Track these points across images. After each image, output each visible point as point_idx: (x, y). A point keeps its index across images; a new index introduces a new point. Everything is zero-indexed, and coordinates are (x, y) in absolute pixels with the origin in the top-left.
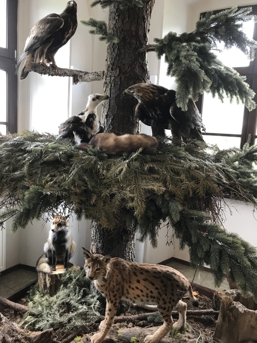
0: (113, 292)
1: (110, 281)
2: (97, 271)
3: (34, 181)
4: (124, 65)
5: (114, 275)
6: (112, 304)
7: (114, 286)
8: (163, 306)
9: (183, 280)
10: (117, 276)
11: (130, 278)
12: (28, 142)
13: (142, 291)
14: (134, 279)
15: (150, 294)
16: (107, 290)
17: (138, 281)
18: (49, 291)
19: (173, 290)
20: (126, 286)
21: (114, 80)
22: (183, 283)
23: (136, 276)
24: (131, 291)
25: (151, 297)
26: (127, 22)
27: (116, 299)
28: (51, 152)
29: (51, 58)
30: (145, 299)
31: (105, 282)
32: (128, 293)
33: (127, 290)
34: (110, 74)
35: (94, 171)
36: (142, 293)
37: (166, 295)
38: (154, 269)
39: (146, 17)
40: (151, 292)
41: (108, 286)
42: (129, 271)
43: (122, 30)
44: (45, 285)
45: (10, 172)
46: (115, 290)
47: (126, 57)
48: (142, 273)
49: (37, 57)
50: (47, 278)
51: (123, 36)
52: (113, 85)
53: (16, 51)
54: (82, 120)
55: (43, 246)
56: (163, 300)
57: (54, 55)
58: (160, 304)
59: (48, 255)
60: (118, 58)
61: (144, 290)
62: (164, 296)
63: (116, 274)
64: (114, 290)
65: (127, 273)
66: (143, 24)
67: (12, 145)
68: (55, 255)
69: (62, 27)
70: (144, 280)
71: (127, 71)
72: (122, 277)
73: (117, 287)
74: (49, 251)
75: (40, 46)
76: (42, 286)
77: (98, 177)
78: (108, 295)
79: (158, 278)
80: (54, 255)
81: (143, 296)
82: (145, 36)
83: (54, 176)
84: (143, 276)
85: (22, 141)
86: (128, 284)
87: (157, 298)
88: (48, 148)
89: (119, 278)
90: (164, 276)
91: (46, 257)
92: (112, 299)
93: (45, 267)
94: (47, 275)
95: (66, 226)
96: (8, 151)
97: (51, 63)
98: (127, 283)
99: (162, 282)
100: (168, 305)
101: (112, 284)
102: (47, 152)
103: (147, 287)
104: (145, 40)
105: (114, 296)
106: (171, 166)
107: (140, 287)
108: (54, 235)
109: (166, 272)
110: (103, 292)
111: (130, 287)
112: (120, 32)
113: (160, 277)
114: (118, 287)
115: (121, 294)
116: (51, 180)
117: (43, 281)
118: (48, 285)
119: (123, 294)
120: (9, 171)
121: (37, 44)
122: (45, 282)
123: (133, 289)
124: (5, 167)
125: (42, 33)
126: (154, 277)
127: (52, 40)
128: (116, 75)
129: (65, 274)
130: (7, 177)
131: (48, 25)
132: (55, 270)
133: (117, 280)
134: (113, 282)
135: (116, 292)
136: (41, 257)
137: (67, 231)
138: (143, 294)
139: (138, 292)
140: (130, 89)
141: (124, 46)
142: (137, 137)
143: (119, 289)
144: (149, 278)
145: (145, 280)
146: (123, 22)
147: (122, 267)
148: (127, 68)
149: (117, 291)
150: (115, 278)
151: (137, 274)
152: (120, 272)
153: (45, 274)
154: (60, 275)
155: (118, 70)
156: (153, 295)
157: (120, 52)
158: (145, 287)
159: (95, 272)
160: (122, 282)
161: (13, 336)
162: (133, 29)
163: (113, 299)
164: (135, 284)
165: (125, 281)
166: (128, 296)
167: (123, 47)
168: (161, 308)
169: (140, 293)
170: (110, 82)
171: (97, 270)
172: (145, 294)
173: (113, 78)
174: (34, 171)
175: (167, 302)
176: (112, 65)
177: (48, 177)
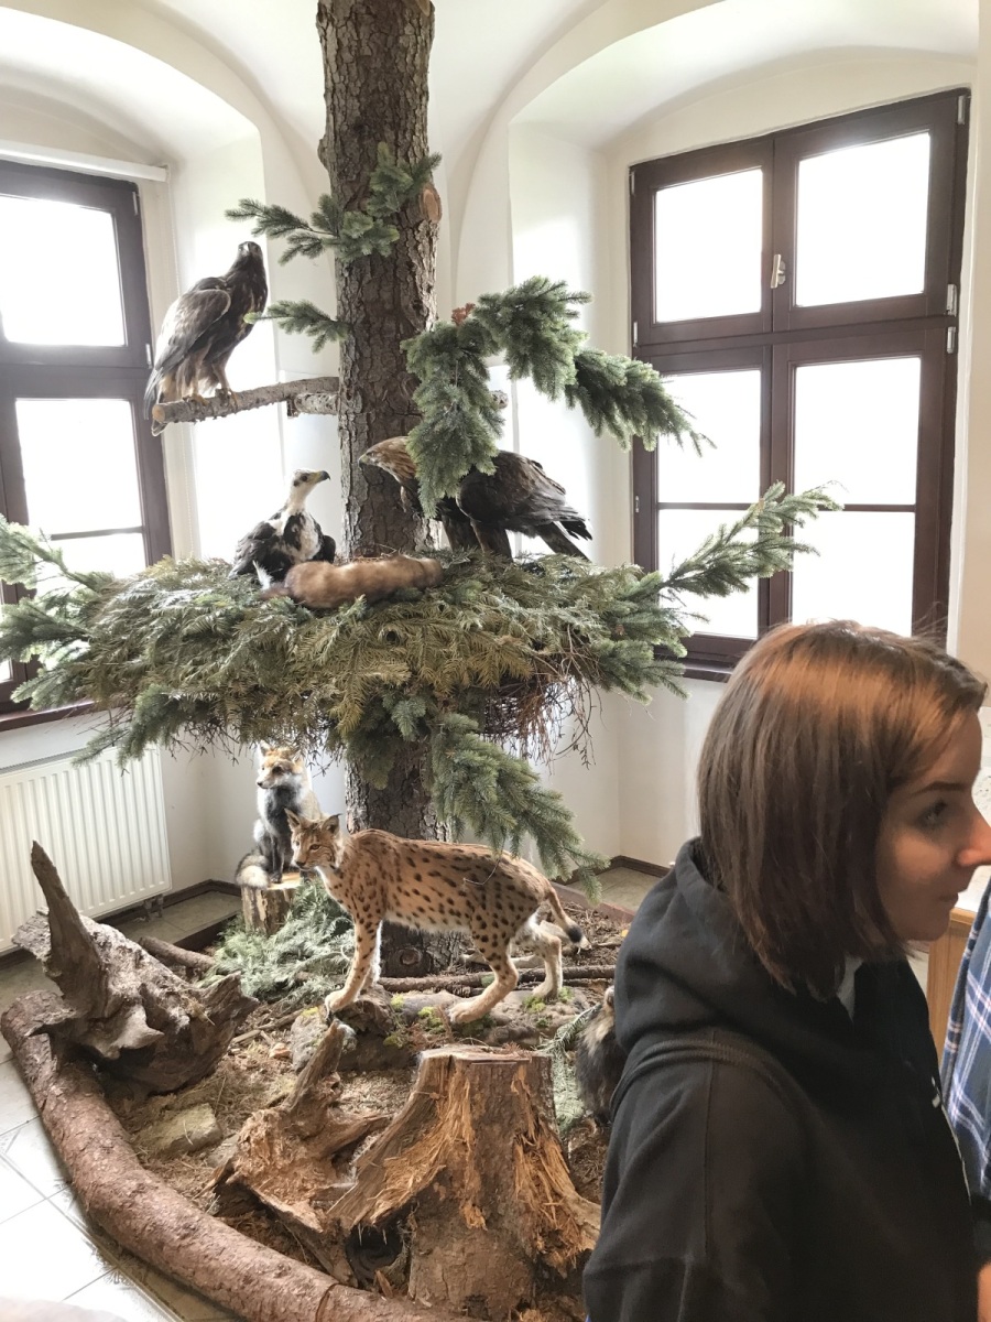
0: (362, 900)
1: (352, 875)
2: (313, 851)
3: (165, 674)
4: (372, 384)
5: (360, 862)
6: (363, 926)
7: (362, 887)
8: (482, 933)
9: (526, 875)
10: (368, 865)
11: (398, 871)
12: (164, 592)
13: (427, 899)
14: (408, 873)
15: (447, 906)
16: (349, 895)
17: (418, 878)
18: (265, 930)
19: (498, 896)
20: (392, 888)
21: (354, 421)
22: (524, 882)
23: (413, 865)
24: (402, 898)
25: (452, 912)
26: (370, 282)
27: (370, 916)
28: (199, 613)
29: (217, 374)
30: (437, 916)
31: (342, 877)
32: (398, 904)
33: (395, 897)
34: (347, 408)
35: (278, 647)
36: (428, 904)
37: (484, 907)
38: (456, 852)
39: (415, 262)
40: (451, 902)
41: (347, 886)
42: (397, 855)
43: (360, 302)
44: (256, 917)
45: (124, 660)
46: (366, 896)
47: (375, 364)
48: (426, 861)
49: (180, 382)
50: (260, 899)
51: (364, 315)
52: (353, 434)
53: (148, 346)
54: (275, 530)
55: (251, 828)
56: (479, 918)
57: (224, 366)
58: (474, 928)
59: (264, 849)
60: (358, 370)
61: (433, 895)
62: (479, 911)
63: (366, 861)
64: (364, 895)
65: (392, 861)
66: (409, 279)
67: (132, 602)
68: (278, 848)
69: (226, 310)
70: (431, 875)
71: (380, 399)
72: (380, 868)
73: (368, 890)
74: (266, 838)
75: (186, 356)
76: (251, 919)
77: (284, 657)
78: (352, 906)
79: (464, 870)
80: (275, 847)
81: (432, 909)
82: (418, 306)
83: (201, 663)
84: (429, 867)
85: (149, 592)
86: (396, 884)
87: (467, 916)
88: (195, 604)
89: (374, 871)
90: (478, 867)
91: (262, 853)
92: (361, 915)
93: (254, 875)
94: (259, 892)
95: (294, 774)
96: (121, 616)
97: (219, 386)
98: (392, 880)
99: (474, 878)
100: (490, 931)
101: (356, 882)
102: (191, 614)
103: (438, 889)
104: (418, 314)
105: (366, 909)
106: (438, 626)
107: (423, 889)
108: (269, 798)
109: (483, 858)
110: (341, 902)
111: (399, 889)
112: (358, 308)
113: (469, 869)
114: (371, 888)
115: (381, 904)
116: (194, 671)
117: (251, 907)
118: (263, 916)
119: (386, 905)
120: (121, 658)
121: (179, 353)
122: (256, 909)
123: (407, 894)
124: (113, 649)
125: (184, 330)
126: (454, 867)
127: (211, 339)
128: (358, 410)
129: (301, 889)
130: (117, 670)
131: (197, 311)
132: (279, 882)
133: (367, 873)
134: (359, 877)
135: (367, 900)
136: (249, 855)
137: (300, 787)
138: (432, 905)
139: (419, 901)
140: (369, 454)
141: (368, 341)
142: (374, 566)
143: (375, 893)
144: (443, 872)
145: (434, 874)
146: (360, 283)
147: (379, 848)
148: (381, 390)
149: (370, 898)
150: (362, 870)
151: (416, 862)
152: (375, 857)
153: (254, 889)
154: (290, 892)
155: (359, 398)
156: (455, 908)
157: (361, 354)
158: (433, 889)
159: (308, 853)
160: (380, 880)
161: (164, 987)
162: (386, 296)
163: (363, 915)
164: (410, 884)
165: (388, 877)
166: (400, 910)
167: (366, 343)
168: (478, 937)
169: (425, 905)
170: (347, 426)
171: (311, 848)
172: (436, 907)
173: (352, 417)
174: (167, 655)
175: (489, 924)
176: (348, 387)
177: (188, 667)
